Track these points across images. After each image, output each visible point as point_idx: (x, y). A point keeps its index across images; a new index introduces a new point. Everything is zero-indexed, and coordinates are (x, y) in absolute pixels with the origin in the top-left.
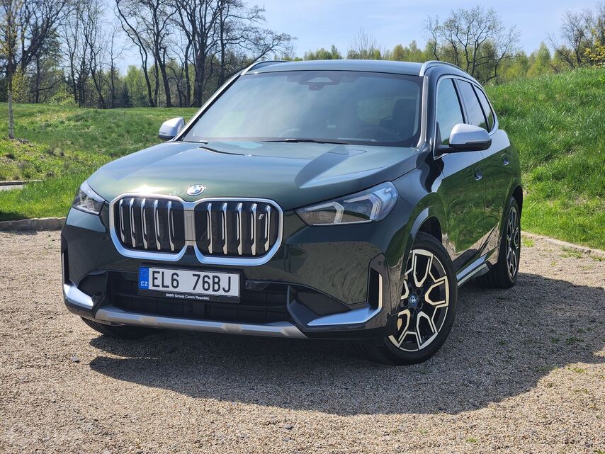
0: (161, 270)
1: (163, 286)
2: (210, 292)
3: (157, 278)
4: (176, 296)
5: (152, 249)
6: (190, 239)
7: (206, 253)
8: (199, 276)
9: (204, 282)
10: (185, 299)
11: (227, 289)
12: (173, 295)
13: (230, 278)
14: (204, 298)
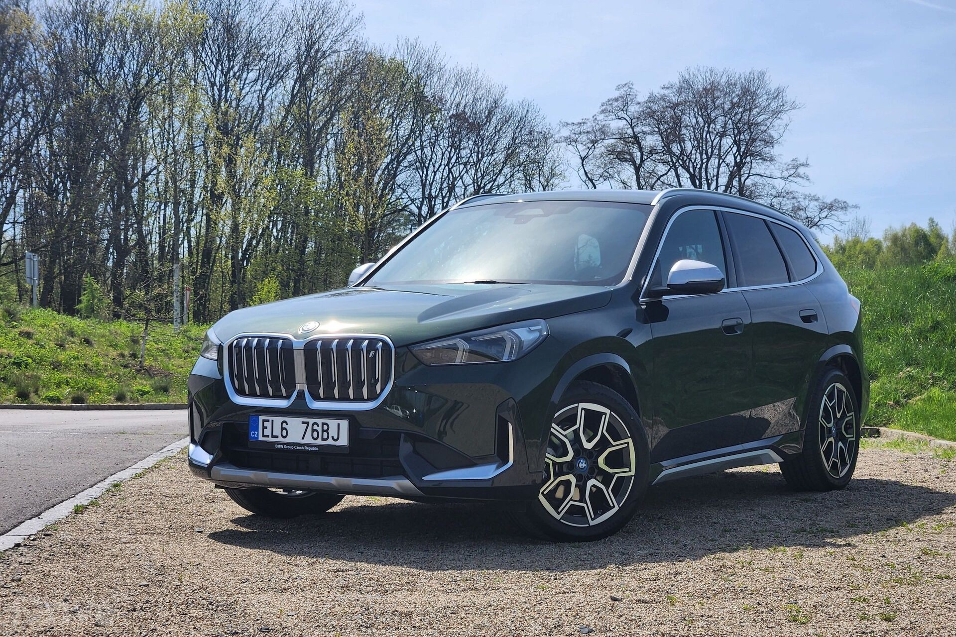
0: (270, 418)
1: (273, 436)
2: (319, 441)
3: (266, 428)
4: (286, 447)
5: (264, 395)
6: (301, 384)
7: (316, 397)
8: (308, 423)
9: (313, 430)
10: (295, 451)
11: (336, 437)
12: (282, 446)
13: (339, 424)
14: (313, 449)
